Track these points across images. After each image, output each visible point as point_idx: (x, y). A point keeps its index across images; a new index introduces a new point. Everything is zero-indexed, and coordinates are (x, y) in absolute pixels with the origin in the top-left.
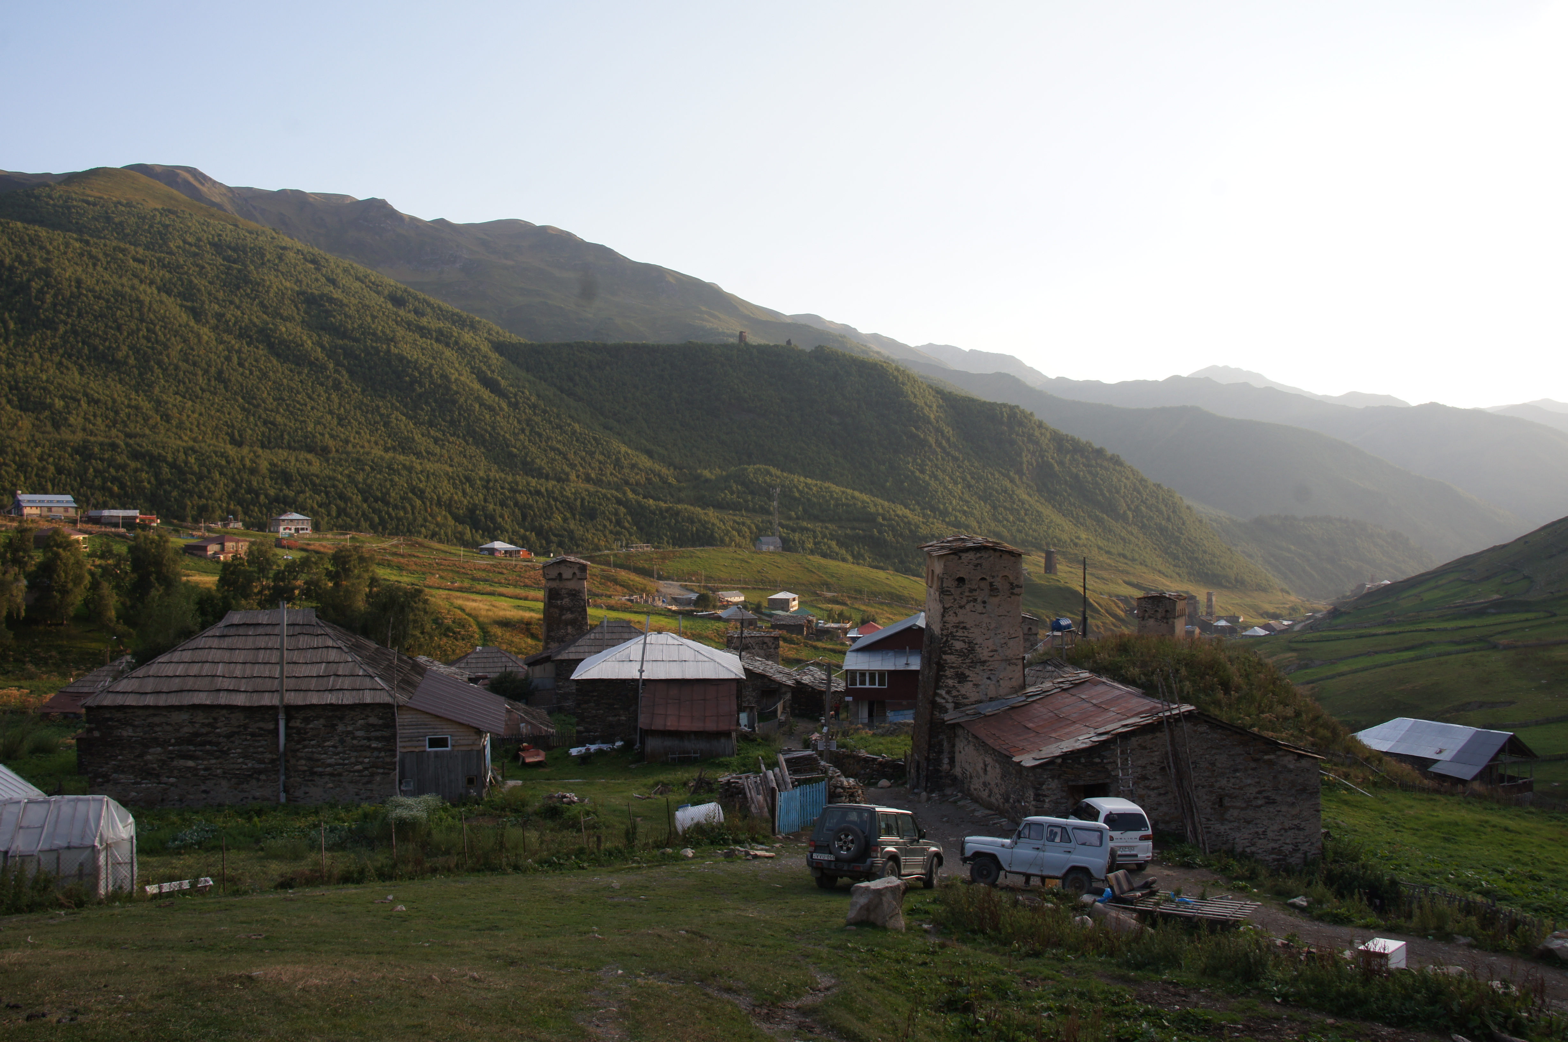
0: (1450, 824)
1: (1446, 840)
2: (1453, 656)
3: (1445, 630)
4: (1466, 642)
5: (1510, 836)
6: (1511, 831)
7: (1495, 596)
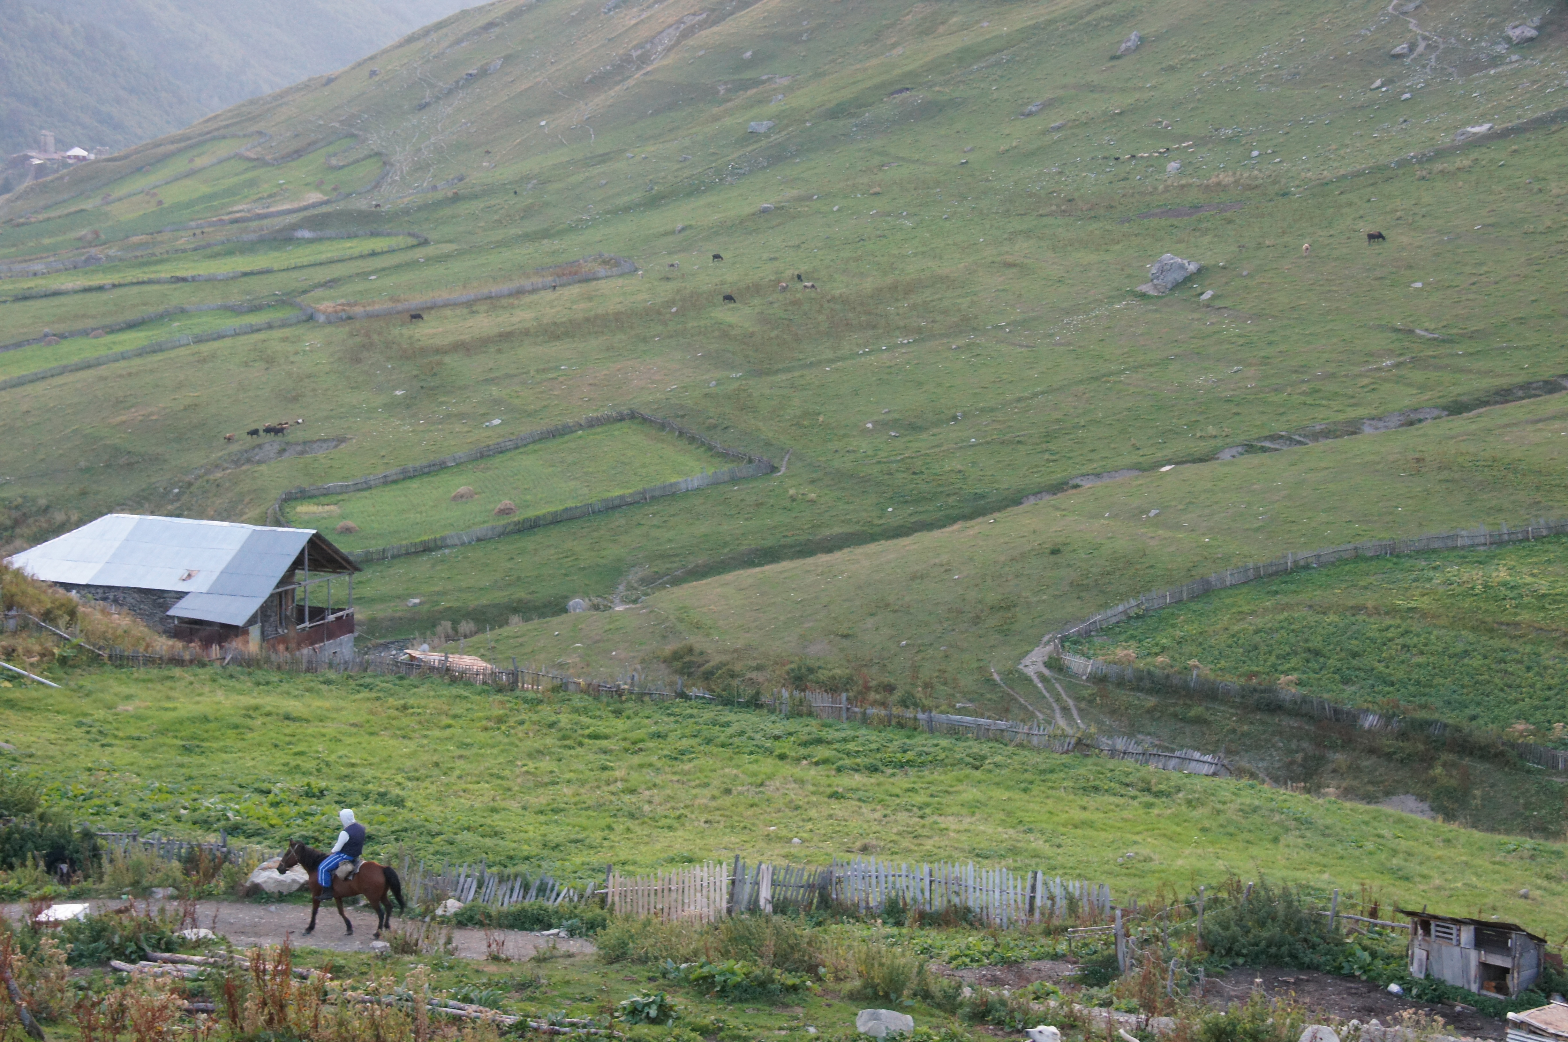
0: (193, 720)
1: (187, 750)
2: (228, 342)
3: (211, 280)
4: (255, 309)
5: (292, 727)
6: (294, 719)
7: (314, 197)
